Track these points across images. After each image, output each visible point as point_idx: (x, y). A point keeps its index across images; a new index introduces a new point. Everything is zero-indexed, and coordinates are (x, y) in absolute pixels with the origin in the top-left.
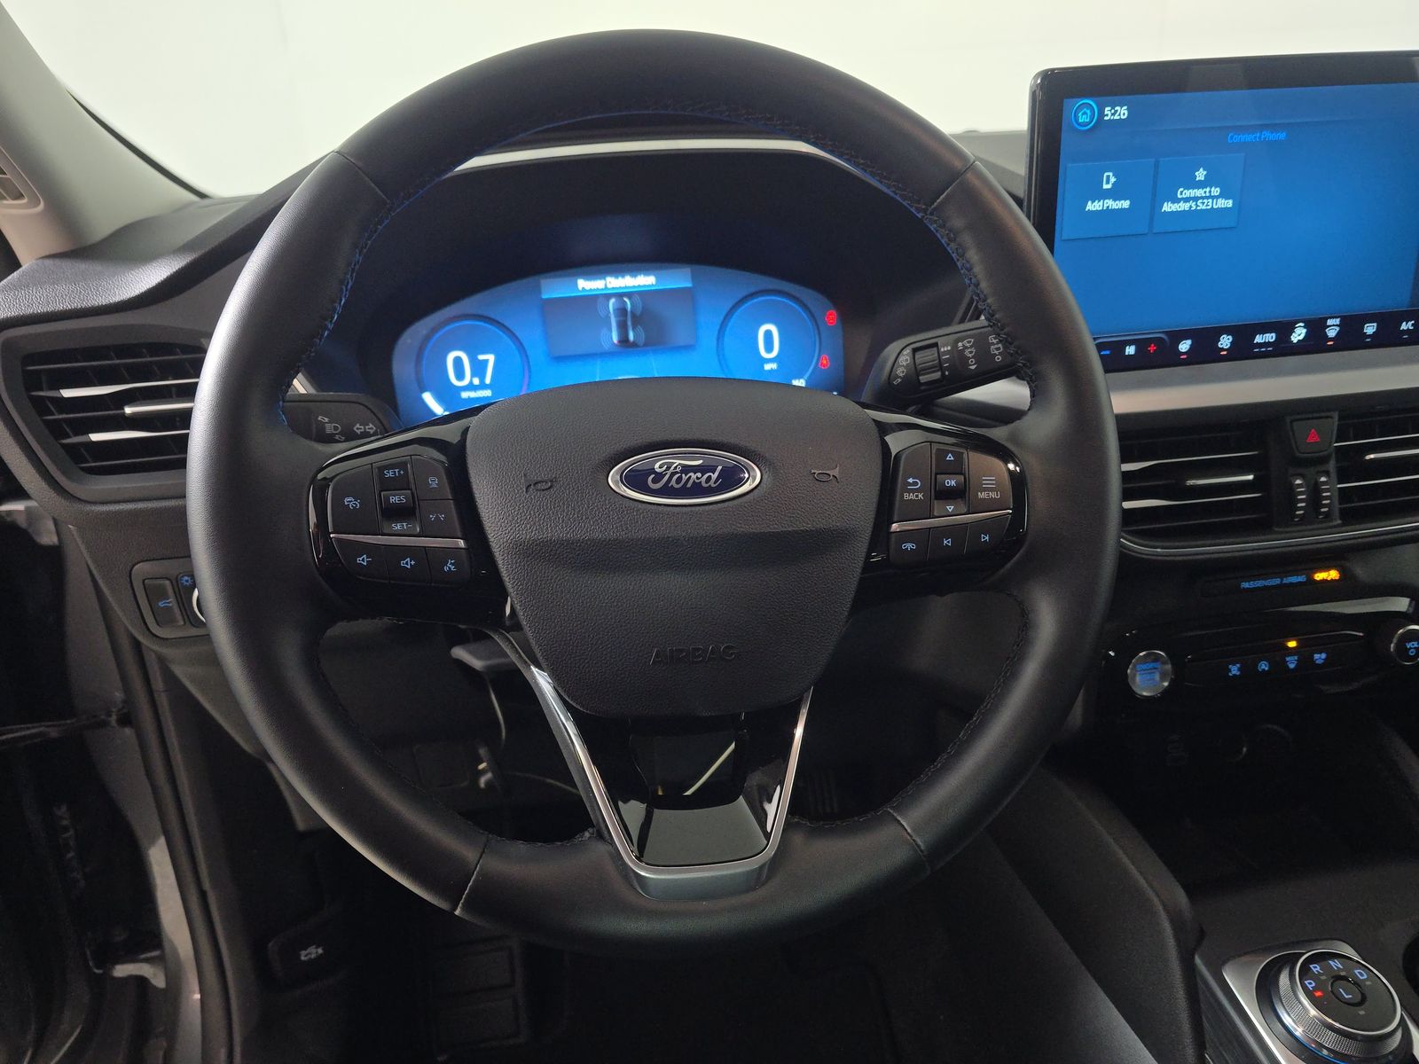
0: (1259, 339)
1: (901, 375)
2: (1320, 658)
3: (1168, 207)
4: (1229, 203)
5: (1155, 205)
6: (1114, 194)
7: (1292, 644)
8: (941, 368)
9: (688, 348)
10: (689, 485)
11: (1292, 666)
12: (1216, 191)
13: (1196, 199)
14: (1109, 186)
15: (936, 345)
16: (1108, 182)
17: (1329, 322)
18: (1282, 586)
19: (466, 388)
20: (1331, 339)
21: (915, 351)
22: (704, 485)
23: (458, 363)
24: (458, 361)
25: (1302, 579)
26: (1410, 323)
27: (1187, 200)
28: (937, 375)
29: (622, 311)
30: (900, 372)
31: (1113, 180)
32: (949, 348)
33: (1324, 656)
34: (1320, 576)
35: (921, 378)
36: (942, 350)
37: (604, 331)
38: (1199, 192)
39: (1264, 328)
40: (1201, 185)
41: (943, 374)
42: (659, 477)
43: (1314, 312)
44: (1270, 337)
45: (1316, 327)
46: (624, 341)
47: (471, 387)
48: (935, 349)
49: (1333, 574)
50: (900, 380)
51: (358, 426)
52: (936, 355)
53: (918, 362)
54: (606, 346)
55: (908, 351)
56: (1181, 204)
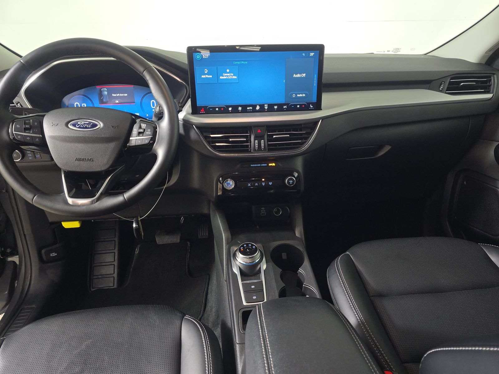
0: (248, 108)
2: (270, 183)
3: (221, 77)
4: (236, 77)
5: (218, 77)
6: (208, 74)
7: (263, 180)
10: (84, 127)
11: (264, 185)
12: (232, 74)
13: (228, 76)
14: (206, 72)
16: (206, 71)
17: (265, 105)
18: (260, 166)
20: (266, 109)
22: (88, 127)
25: (266, 165)
26: (286, 106)
27: (226, 76)
31: (207, 71)
33: (271, 183)
34: (270, 165)
38: (228, 75)
39: (249, 106)
40: (228, 73)
42: (78, 125)
43: (253, 103)
44: (251, 108)
45: (262, 106)
49: (274, 164)
56: (224, 77)
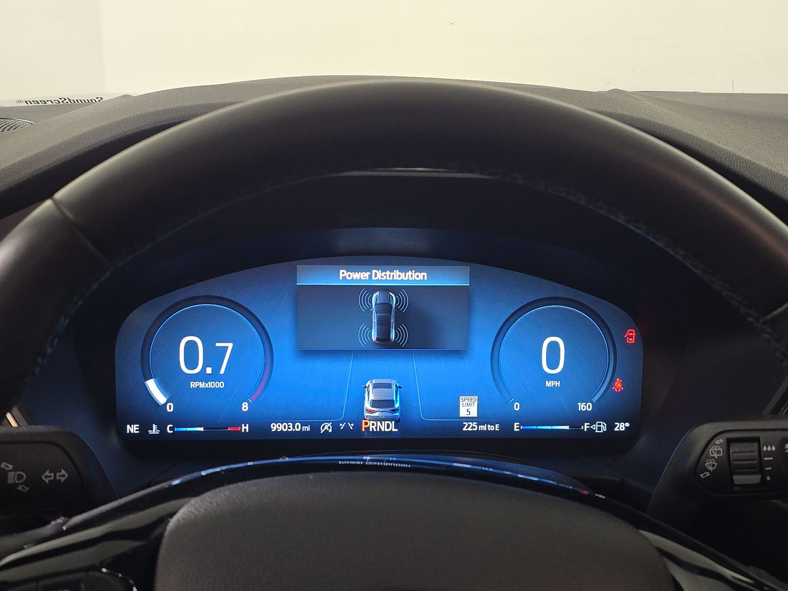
1: (711, 468)
8: (762, 472)
9: (458, 353)
15: (757, 440)
19: (195, 378)
21: (729, 442)
23: (191, 348)
24: (191, 346)
28: (756, 479)
29: (385, 307)
30: (710, 465)
32: (774, 448)
35: (735, 477)
36: (765, 449)
37: (363, 327)
41: (763, 479)
46: (384, 340)
47: (202, 376)
48: (756, 445)
50: (708, 475)
51: (47, 473)
52: (756, 453)
53: (732, 457)
54: (363, 344)
55: (720, 441)
